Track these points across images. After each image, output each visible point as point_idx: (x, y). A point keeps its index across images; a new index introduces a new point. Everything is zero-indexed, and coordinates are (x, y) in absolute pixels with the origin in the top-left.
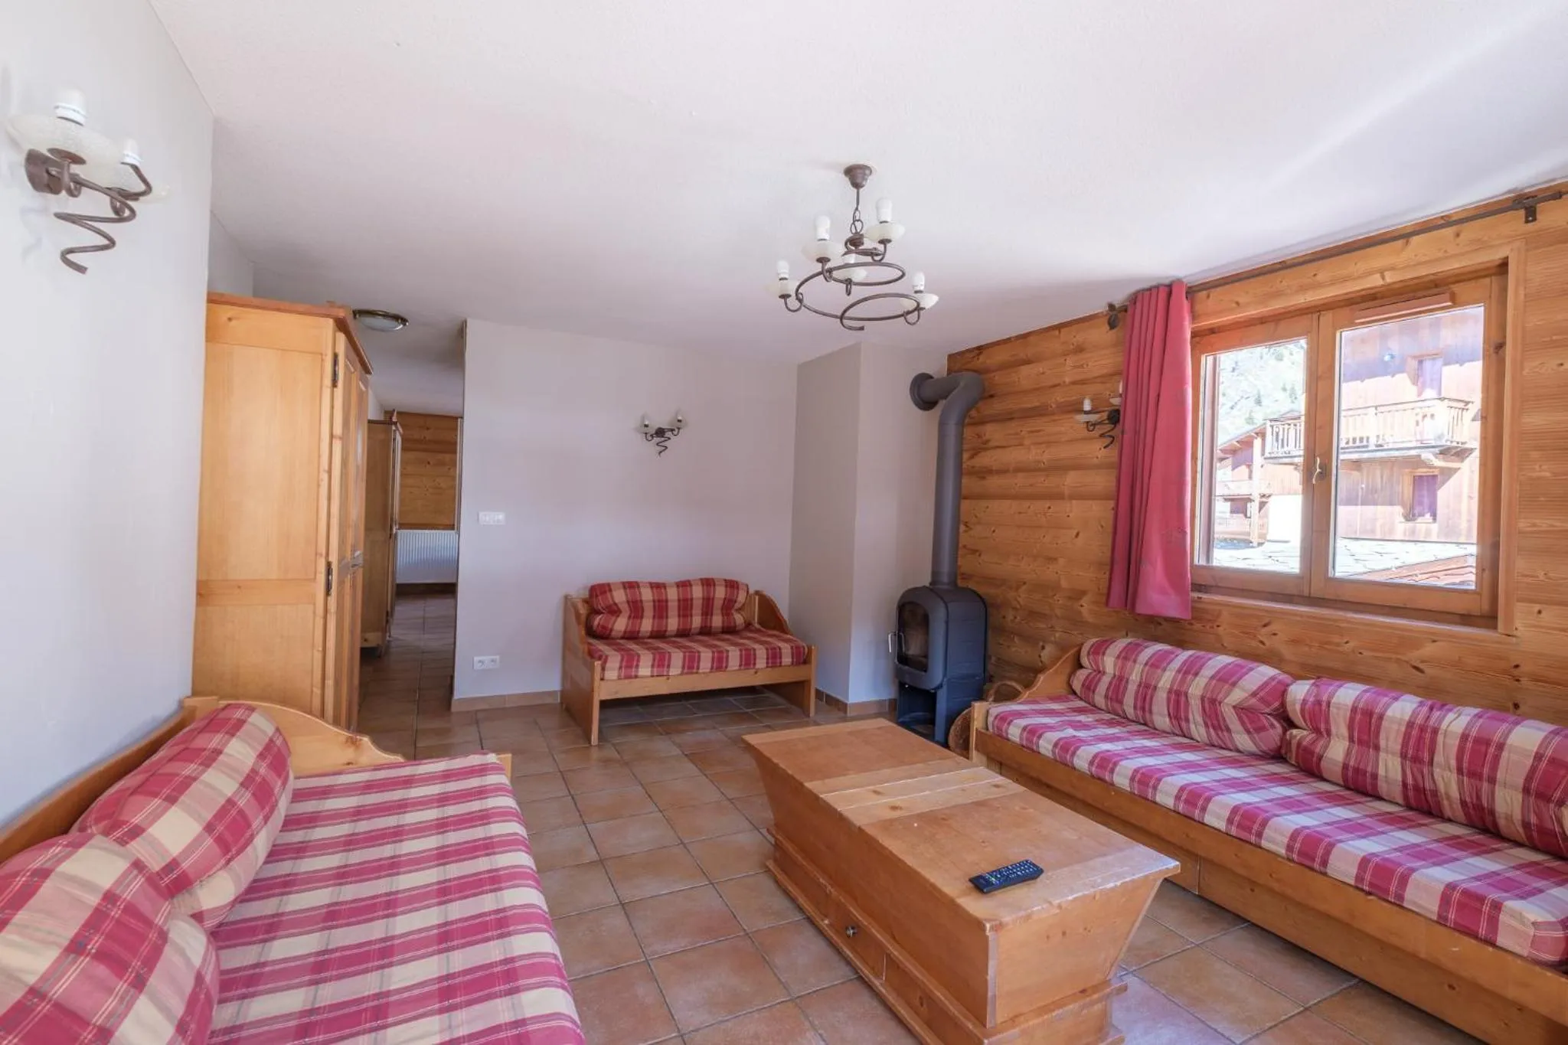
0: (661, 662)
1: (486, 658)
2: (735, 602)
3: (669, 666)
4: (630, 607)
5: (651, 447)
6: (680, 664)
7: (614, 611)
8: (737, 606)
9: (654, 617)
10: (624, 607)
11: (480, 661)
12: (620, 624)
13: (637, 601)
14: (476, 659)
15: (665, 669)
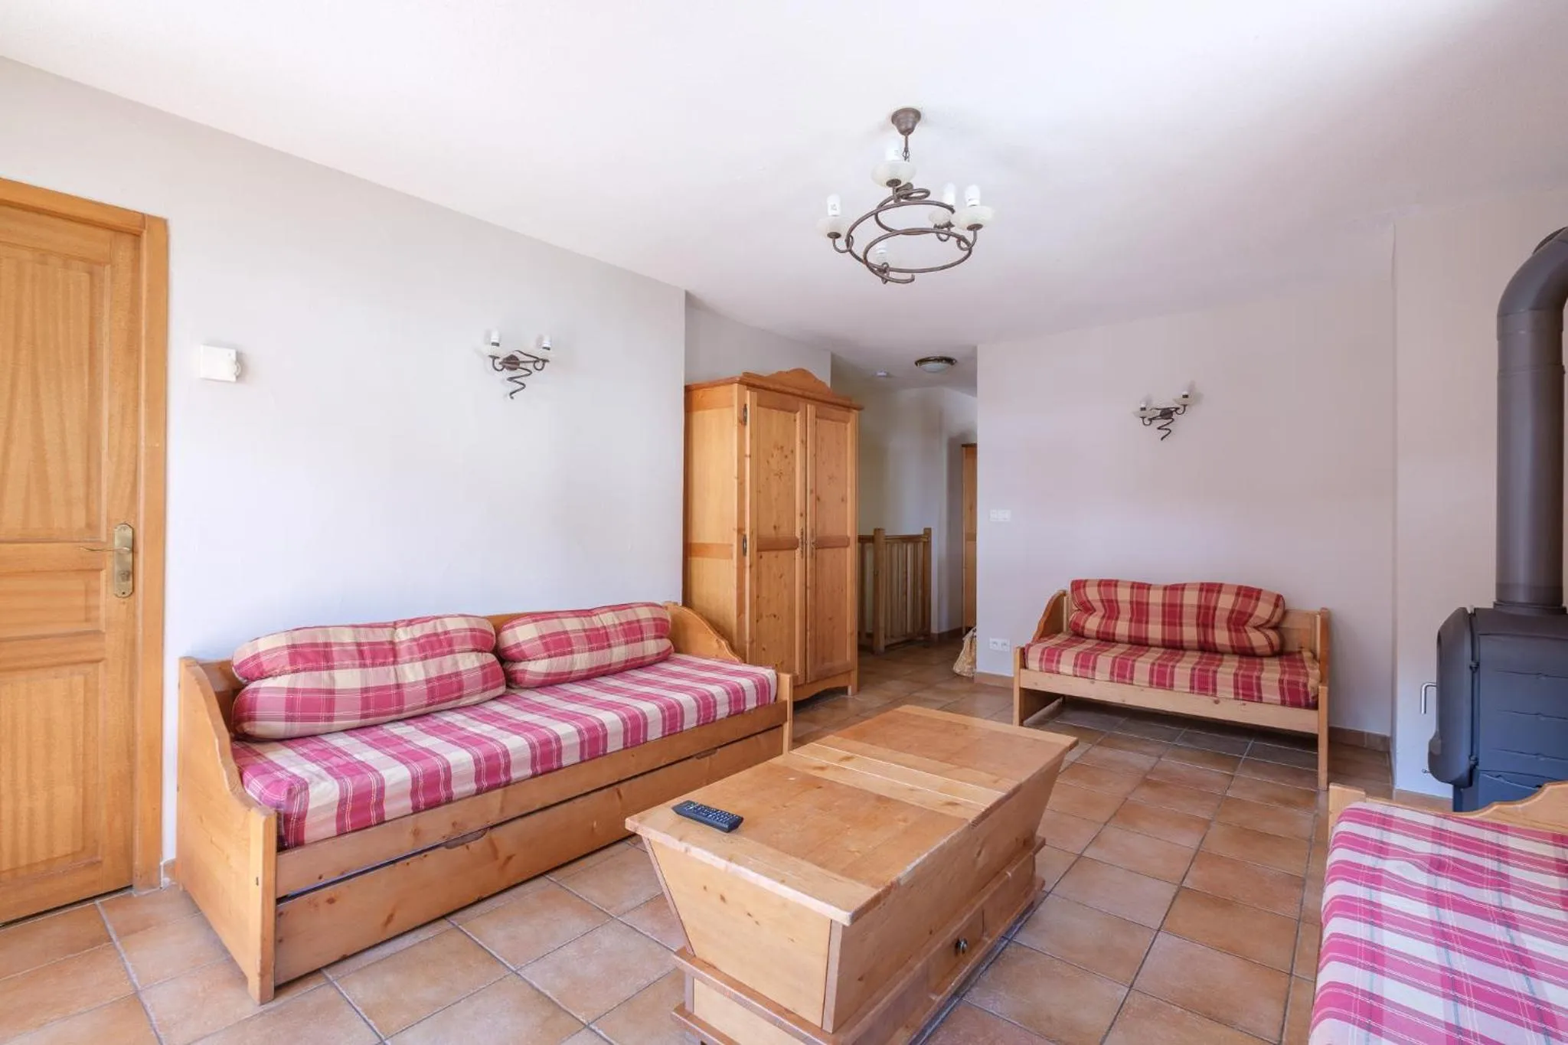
0: (1085, 664)
1: (1000, 641)
2: (1251, 615)
3: (1094, 668)
4: (1104, 606)
5: (1153, 432)
6: (1108, 669)
7: (1087, 608)
8: (1253, 621)
9: (1131, 620)
10: (1098, 605)
11: (995, 643)
12: (1092, 624)
13: (1112, 601)
14: (991, 640)
15: (1090, 671)
